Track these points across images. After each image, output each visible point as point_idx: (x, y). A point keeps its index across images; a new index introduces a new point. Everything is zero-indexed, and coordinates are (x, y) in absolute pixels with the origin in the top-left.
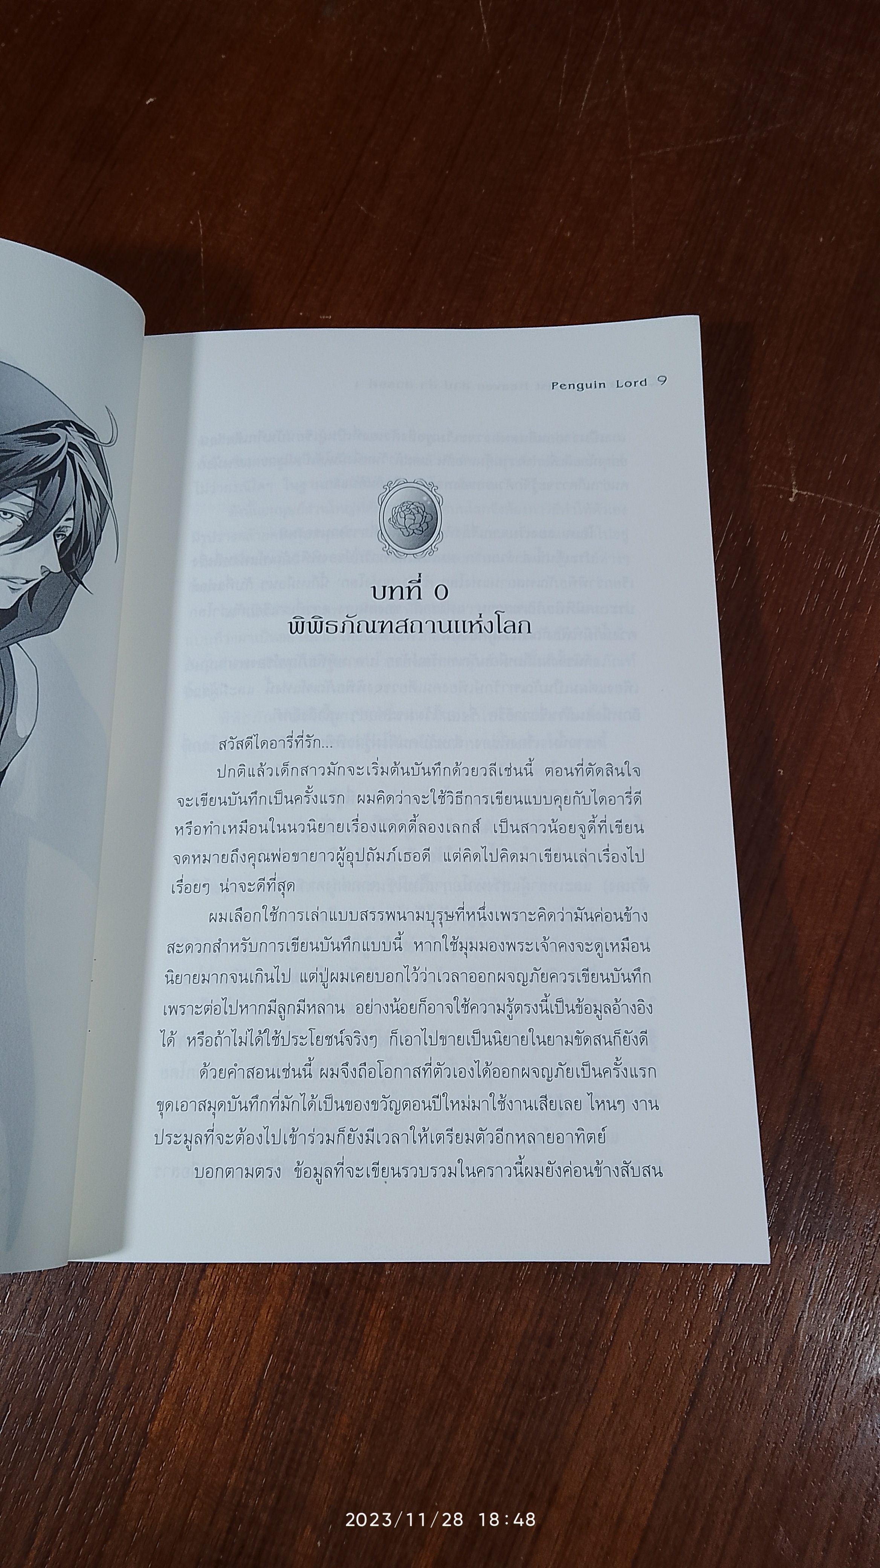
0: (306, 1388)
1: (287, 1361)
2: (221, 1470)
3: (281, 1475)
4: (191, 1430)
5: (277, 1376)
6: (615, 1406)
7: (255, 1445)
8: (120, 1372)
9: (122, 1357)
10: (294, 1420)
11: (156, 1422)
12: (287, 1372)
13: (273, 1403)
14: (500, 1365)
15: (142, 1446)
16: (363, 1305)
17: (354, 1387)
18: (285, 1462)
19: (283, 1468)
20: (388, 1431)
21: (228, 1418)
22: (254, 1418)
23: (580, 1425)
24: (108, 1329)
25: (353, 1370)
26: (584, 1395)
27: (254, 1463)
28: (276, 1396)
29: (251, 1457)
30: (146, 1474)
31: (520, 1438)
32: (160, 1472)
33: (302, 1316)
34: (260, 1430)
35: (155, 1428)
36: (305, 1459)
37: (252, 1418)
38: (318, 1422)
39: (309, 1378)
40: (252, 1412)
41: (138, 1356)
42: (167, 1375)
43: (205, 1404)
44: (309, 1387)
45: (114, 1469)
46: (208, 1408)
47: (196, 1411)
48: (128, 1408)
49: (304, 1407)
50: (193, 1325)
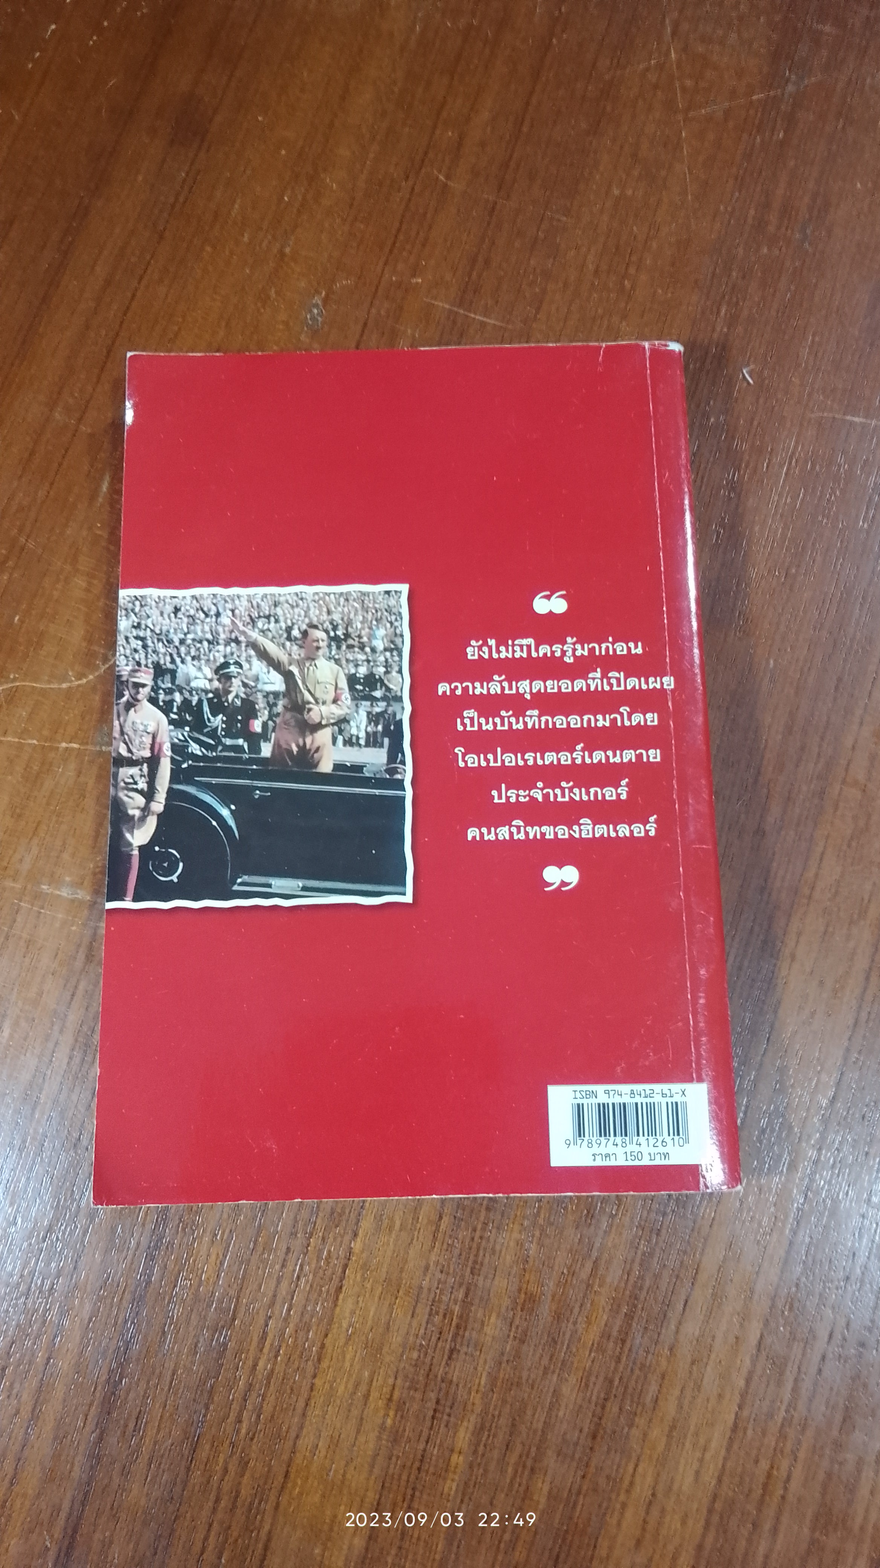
2: (417, 1274)
7: (443, 1252)
10: (475, 1230)
15: (349, 1259)
18: (470, 1263)
19: (469, 1270)
27: (443, 1266)
30: (354, 1281)
34: (447, 1239)
36: (486, 1261)
40: (438, 1227)
43: (398, 1223)
48: (333, 1229)
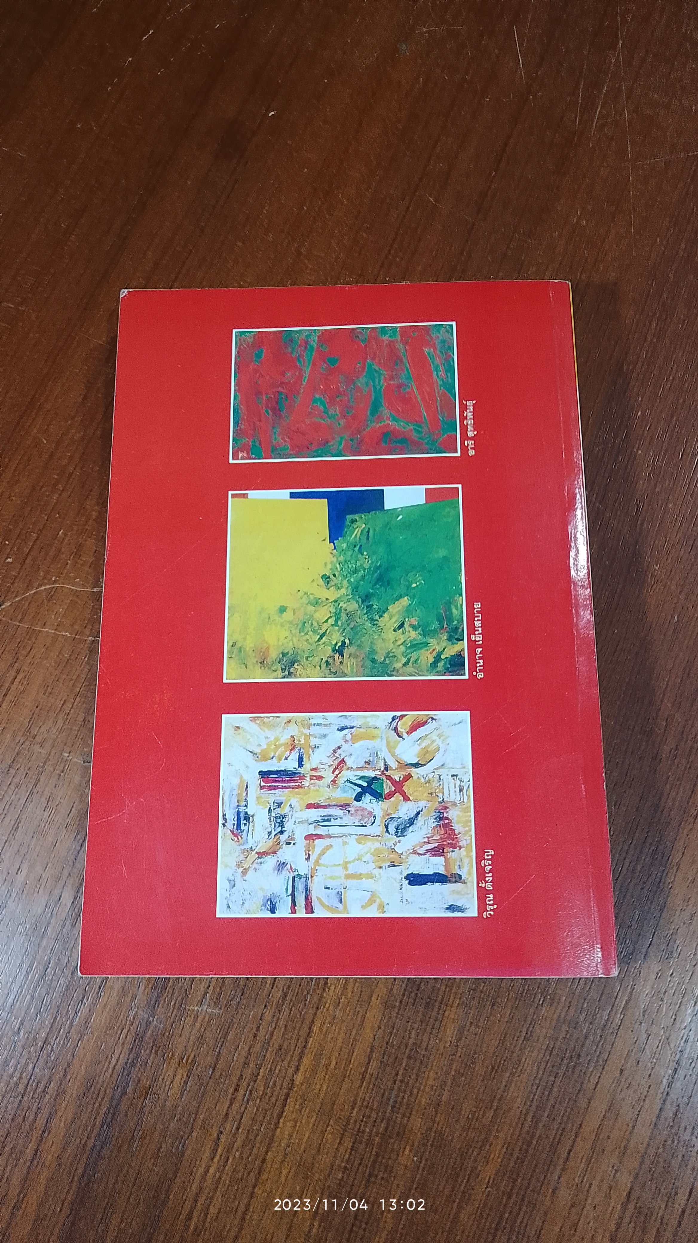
0: (405, 1054)
1: (391, 1033)
3: (388, 1112)
4: (324, 1080)
5: (385, 1043)
6: (622, 1070)
8: (274, 1038)
9: (275, 1027)
11: (300, 1074)
12: (391, 1041)
13: (381, 1062)
14: (541, 1040)
16: (443, 996)
17: (438, 1052)
20: (462, 1083)
21: (350, 1072)
22: (369, 1072)
23: (597, 1083)
24: (265, 1008)
25: (437, 1041)
26: (601, 1062)
28: (383, 1058)
29: (367, 1099)
31: (555, 1089)
32: (303, 1107)
33: (401, 1002)
35: (299, 1078)
37: (367, 1072)
38: (413, 1077)
39: (407, 1046)
41: (286, 1027)
42: (306, 1042)
44: (407, 1051)
45: (271, 1105)
46: (336, 1064)
47: (327, 1066)
49: (404, 1065)
50: (324, 1007)
